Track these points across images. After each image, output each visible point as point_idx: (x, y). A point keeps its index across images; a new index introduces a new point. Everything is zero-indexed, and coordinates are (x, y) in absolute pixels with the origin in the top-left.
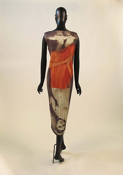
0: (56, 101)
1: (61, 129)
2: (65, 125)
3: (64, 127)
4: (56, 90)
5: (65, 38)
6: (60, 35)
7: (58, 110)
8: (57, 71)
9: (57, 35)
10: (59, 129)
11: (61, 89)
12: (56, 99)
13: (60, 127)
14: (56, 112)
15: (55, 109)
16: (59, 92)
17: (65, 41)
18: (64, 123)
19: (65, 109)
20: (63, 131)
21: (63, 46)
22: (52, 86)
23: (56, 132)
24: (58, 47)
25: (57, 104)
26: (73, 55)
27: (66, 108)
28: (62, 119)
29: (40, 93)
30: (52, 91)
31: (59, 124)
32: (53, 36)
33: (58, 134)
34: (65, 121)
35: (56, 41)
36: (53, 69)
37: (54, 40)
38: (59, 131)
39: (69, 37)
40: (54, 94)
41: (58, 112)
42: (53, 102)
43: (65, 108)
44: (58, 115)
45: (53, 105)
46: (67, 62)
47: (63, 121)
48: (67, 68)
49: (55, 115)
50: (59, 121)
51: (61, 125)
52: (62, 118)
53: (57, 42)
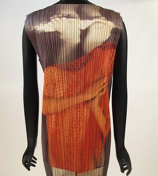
5: (84, 24)
6: (68, 17)
8: (62, 125)
9: (61, 15)
17: (84, 33)
21: (80, 48)
24: (64, 53)
26: (109, 75)
32: (49, 20)
35: (56, 34)
36: (53, 117)
37: (49, 33)
39: (97, 20)
46: (93, 99)
48: (92, 114)
53: (60, 39)
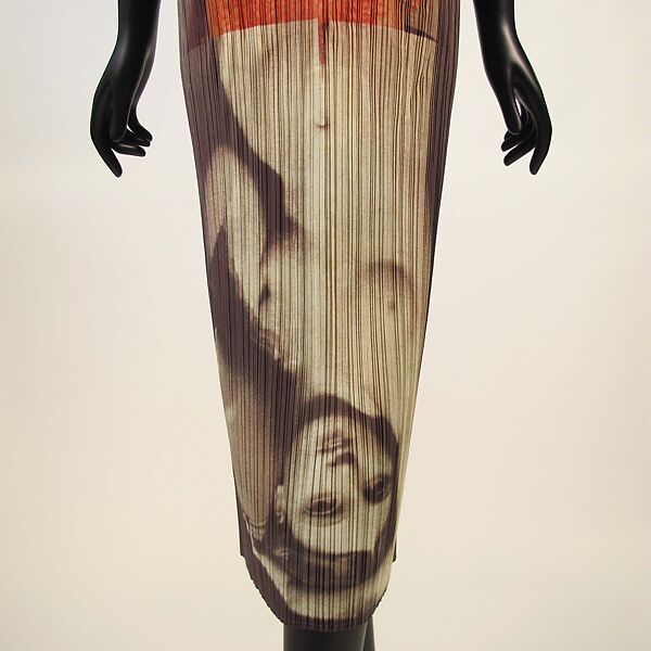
0: (270, 188)
1: (336, 538)
2: (383, 490)
3: (377, 513)
4: (267, 54)
7: (296, 300)
10: (311, 534)
11: (324, 26)
12: (274, 164)
13: (324, 509)
14: (270, 320)
15: (265, 294)
16: (305, 64)
18: (372, 463)
19: (387, 275)
20: (367, 566)
22: (224, 13)
23: (279, 579)
25: (279, 225)
27: (396, 270)
28: (350, 412)
29: (117, 169)
30: (225, 74)
31: (314, 475)
33: (306, 607)
34: (387, 437)
38: (312, 572)
40: (243, 110)
41: (296, 323)
42: (235, 212)
43: (376, 268)
44: (293, 363)
45: (236, 252)
47: (356, 432)
49: (267, 356)
50: (318, 430)
51: (341, 484)
52: (342, 392)
